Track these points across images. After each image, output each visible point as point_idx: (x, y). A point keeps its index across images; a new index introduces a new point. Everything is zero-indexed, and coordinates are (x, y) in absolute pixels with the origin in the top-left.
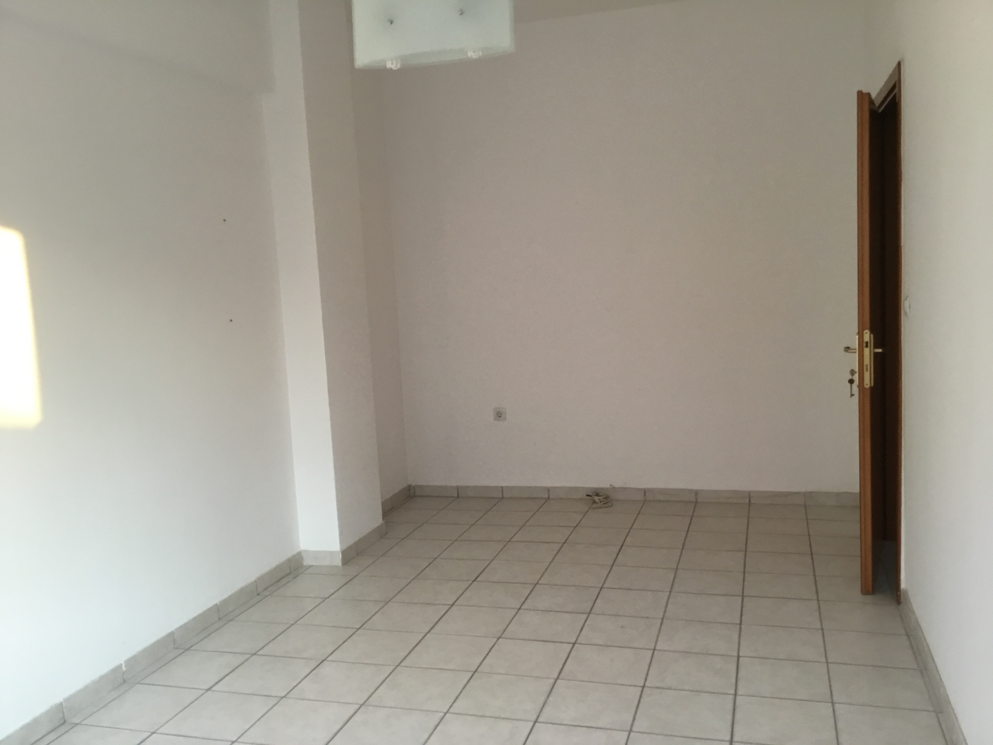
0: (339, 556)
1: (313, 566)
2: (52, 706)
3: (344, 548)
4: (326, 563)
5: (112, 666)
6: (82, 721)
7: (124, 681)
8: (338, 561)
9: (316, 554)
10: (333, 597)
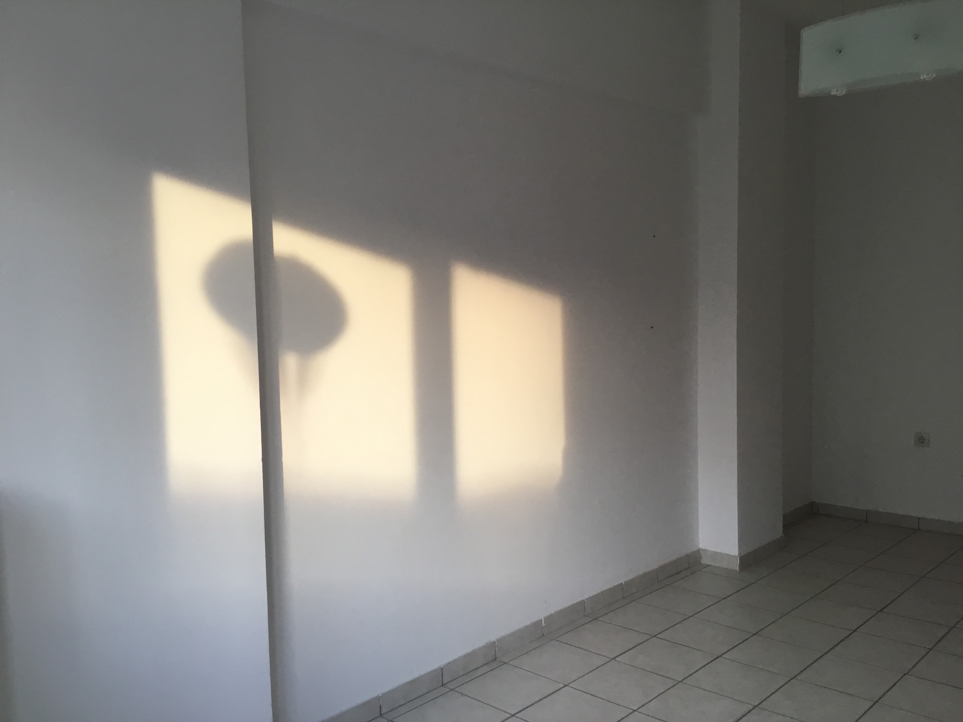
0: (737, 560)
1: (711, 565)
2: (487, 643)
3: (743, 554)
4: (724, 565)
5: (534, 620)
6: (509, 661)
7: (543, 635)
8: (736, 565)
9: (716, 555)
10: (729, 598)
